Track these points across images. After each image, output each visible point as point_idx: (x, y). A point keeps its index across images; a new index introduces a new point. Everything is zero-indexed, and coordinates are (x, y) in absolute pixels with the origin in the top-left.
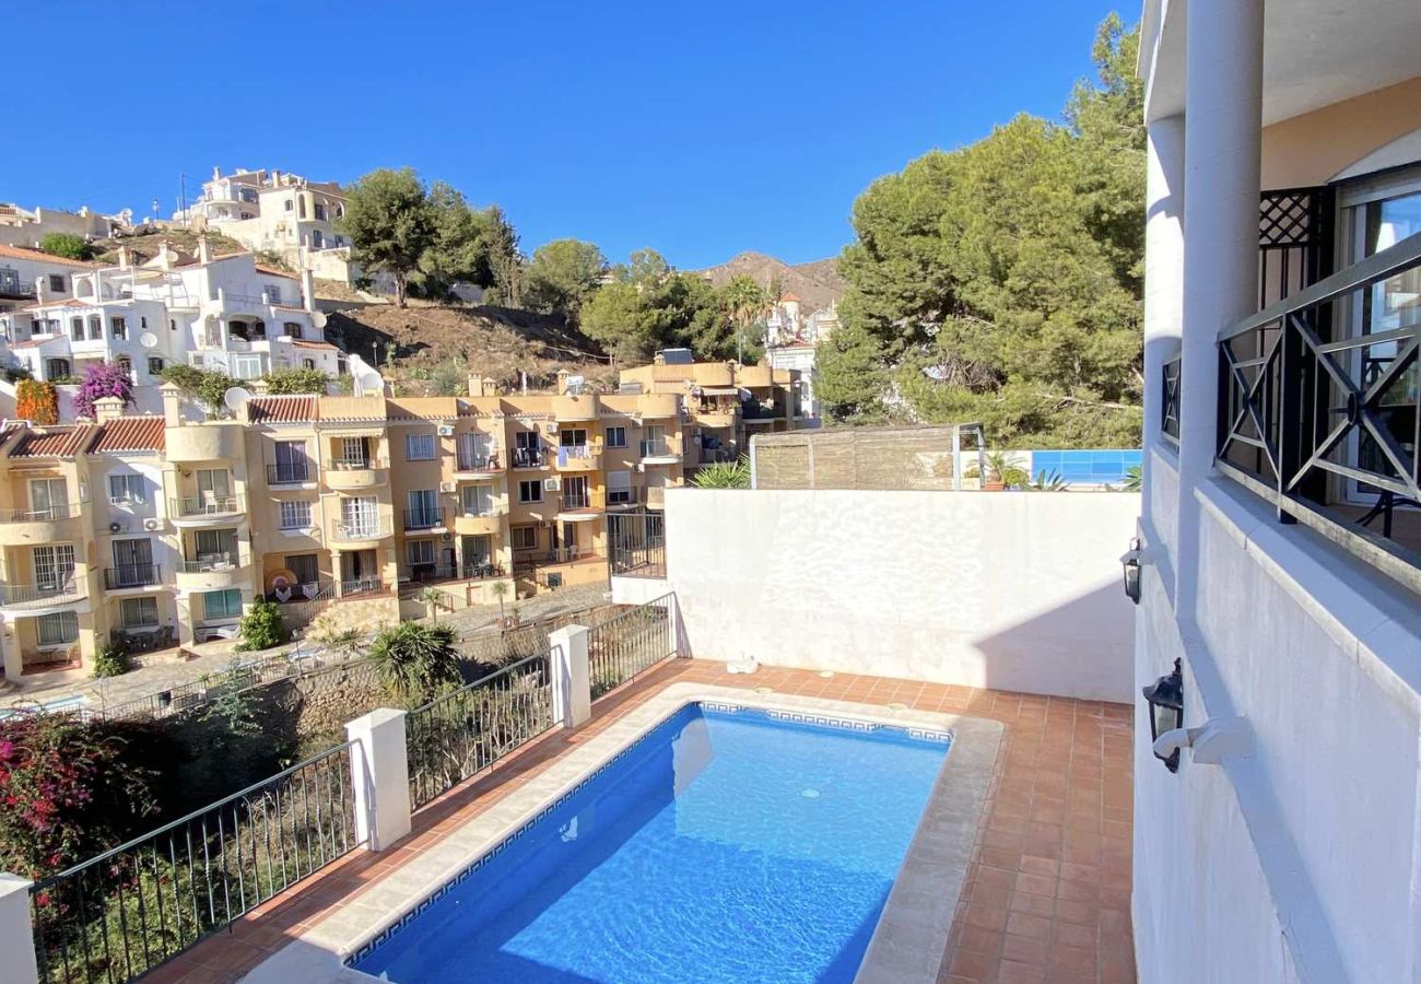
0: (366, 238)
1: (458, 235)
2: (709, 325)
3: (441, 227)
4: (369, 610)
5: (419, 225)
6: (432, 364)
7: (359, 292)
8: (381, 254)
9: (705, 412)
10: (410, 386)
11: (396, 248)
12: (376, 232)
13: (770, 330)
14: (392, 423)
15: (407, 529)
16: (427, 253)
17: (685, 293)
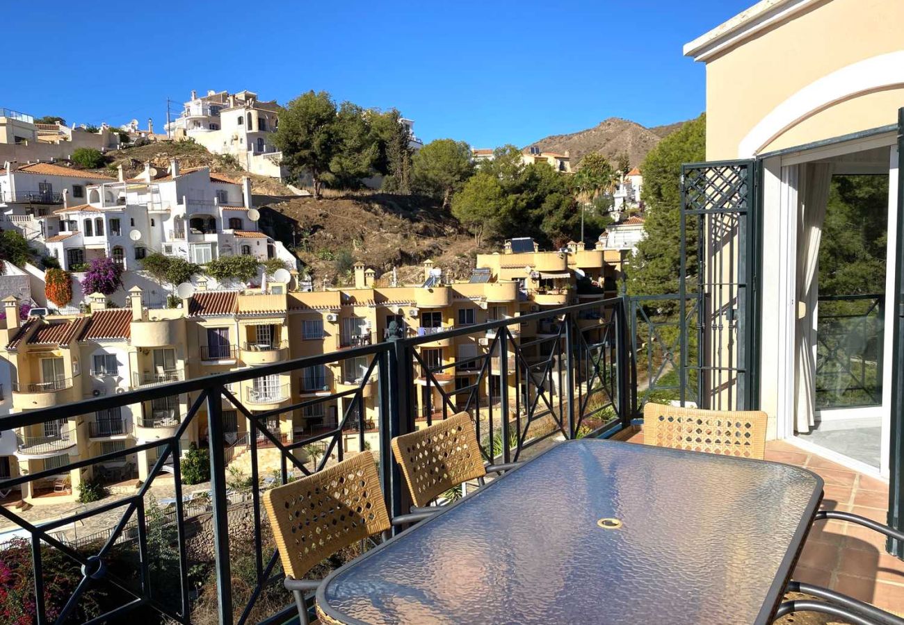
0: (291, 148)
1: (358, 144)
2: (557, 207)
3: (346, 139)
4: (271, 456)
5: (330, 135)
6: (338, 244)
7: (288, 186)
8: (302, 161)
9: (543, 293)
10: (317, 267)
11: (313, 155)
12: (298, 144)
13: (616, 200)
14: (292, 312)
15: (302, 392)
16: (335, 159)
17: (538, 180)
